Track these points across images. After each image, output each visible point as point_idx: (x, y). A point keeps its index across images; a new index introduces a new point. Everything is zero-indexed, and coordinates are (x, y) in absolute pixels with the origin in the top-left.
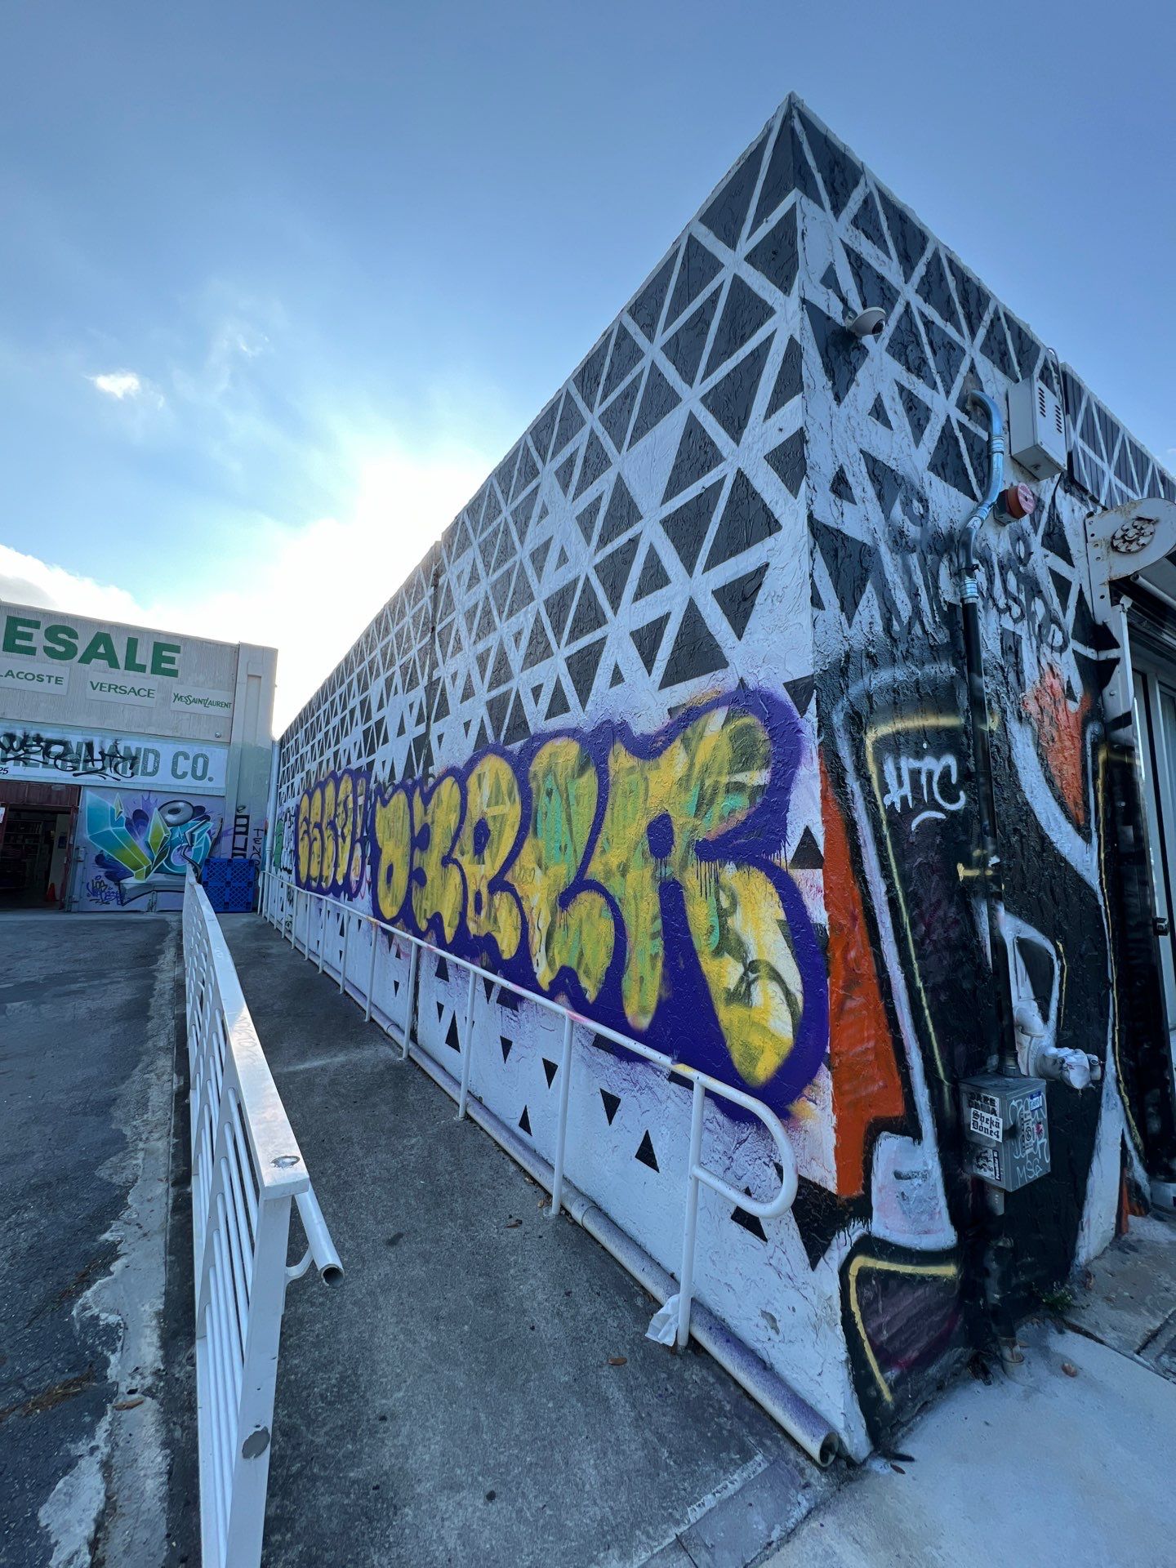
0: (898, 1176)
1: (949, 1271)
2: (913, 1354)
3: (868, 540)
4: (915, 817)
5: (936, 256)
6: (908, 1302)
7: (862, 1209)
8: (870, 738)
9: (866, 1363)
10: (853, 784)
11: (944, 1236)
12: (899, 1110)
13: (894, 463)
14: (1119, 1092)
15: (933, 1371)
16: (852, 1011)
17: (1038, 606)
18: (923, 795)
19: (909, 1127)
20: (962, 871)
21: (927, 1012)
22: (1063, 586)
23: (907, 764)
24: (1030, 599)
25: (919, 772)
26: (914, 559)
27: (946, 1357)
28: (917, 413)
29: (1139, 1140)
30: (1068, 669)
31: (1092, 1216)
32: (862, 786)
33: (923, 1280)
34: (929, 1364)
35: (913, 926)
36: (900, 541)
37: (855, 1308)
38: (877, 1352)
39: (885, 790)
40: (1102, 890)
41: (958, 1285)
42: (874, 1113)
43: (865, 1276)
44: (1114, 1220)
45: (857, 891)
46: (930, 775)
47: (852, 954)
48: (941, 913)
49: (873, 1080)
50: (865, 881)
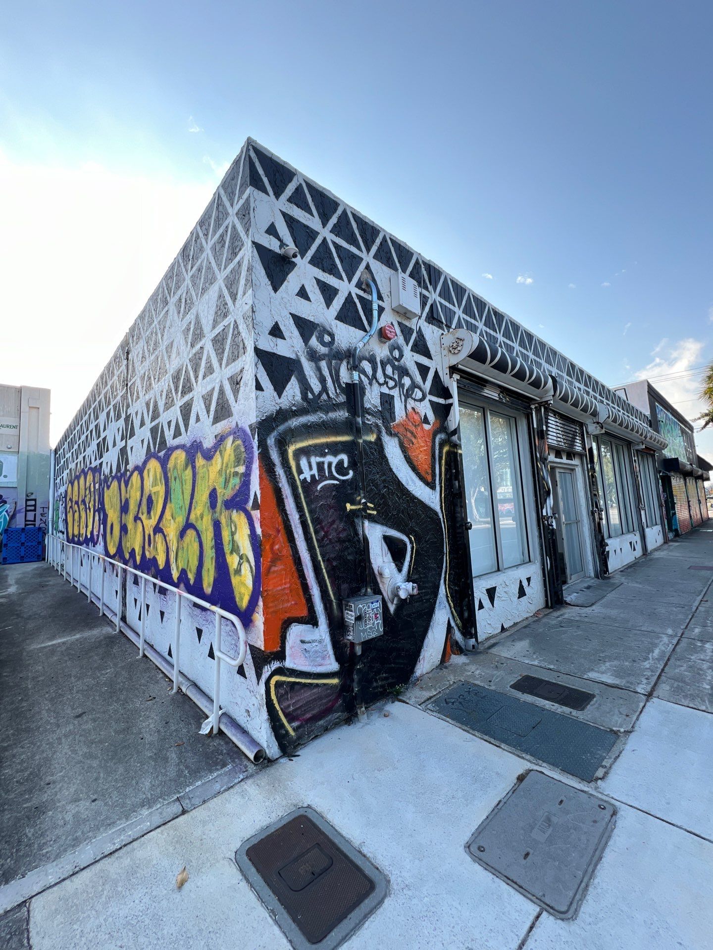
0: (303, 642)
1: (335, 681)
2: (308, 716)
3: (293, 356)
4: (319, 484)
5: (344, 212)
6: (307, 695)
7: (281, 655)
8: (291, 450)
9: (280, 720)
10: (280, 471)
11: (333, 665)
12: (304, 613)
13: (313, 318)
14: (448, 601)
15: (321, 722)
16: (274, 572)
17: (407, 381)
18: (325, 473)
19: (312, 621)
20: (349, 507)
21: (324, 571)
22: (424, 370)
23: (314, 460)
24: (400, 378)
25: (323, 463)
26: (323, 364)
27: (330, 717)
28: (329, 293)
29: (459, 621)
30: (425, 409)
31: (426, 655)
32: (285, 472)
33: (317, 685)
34: (320, 719)
35: (316, 532)
36: (313, 356)
37: (273, 697)
38: (286, 715)
39: (300, 472)
40: (442, 511)
41: (339, 687)
42: (288, 615)
43: (278, 685)
44: (440, 657)
45: (280, 519)
46: (330, 464)
47: (277, 547)
48: (335, 526)
49: (288, 601)
50: (286, 515)
